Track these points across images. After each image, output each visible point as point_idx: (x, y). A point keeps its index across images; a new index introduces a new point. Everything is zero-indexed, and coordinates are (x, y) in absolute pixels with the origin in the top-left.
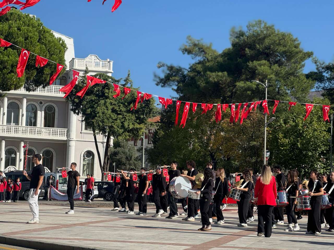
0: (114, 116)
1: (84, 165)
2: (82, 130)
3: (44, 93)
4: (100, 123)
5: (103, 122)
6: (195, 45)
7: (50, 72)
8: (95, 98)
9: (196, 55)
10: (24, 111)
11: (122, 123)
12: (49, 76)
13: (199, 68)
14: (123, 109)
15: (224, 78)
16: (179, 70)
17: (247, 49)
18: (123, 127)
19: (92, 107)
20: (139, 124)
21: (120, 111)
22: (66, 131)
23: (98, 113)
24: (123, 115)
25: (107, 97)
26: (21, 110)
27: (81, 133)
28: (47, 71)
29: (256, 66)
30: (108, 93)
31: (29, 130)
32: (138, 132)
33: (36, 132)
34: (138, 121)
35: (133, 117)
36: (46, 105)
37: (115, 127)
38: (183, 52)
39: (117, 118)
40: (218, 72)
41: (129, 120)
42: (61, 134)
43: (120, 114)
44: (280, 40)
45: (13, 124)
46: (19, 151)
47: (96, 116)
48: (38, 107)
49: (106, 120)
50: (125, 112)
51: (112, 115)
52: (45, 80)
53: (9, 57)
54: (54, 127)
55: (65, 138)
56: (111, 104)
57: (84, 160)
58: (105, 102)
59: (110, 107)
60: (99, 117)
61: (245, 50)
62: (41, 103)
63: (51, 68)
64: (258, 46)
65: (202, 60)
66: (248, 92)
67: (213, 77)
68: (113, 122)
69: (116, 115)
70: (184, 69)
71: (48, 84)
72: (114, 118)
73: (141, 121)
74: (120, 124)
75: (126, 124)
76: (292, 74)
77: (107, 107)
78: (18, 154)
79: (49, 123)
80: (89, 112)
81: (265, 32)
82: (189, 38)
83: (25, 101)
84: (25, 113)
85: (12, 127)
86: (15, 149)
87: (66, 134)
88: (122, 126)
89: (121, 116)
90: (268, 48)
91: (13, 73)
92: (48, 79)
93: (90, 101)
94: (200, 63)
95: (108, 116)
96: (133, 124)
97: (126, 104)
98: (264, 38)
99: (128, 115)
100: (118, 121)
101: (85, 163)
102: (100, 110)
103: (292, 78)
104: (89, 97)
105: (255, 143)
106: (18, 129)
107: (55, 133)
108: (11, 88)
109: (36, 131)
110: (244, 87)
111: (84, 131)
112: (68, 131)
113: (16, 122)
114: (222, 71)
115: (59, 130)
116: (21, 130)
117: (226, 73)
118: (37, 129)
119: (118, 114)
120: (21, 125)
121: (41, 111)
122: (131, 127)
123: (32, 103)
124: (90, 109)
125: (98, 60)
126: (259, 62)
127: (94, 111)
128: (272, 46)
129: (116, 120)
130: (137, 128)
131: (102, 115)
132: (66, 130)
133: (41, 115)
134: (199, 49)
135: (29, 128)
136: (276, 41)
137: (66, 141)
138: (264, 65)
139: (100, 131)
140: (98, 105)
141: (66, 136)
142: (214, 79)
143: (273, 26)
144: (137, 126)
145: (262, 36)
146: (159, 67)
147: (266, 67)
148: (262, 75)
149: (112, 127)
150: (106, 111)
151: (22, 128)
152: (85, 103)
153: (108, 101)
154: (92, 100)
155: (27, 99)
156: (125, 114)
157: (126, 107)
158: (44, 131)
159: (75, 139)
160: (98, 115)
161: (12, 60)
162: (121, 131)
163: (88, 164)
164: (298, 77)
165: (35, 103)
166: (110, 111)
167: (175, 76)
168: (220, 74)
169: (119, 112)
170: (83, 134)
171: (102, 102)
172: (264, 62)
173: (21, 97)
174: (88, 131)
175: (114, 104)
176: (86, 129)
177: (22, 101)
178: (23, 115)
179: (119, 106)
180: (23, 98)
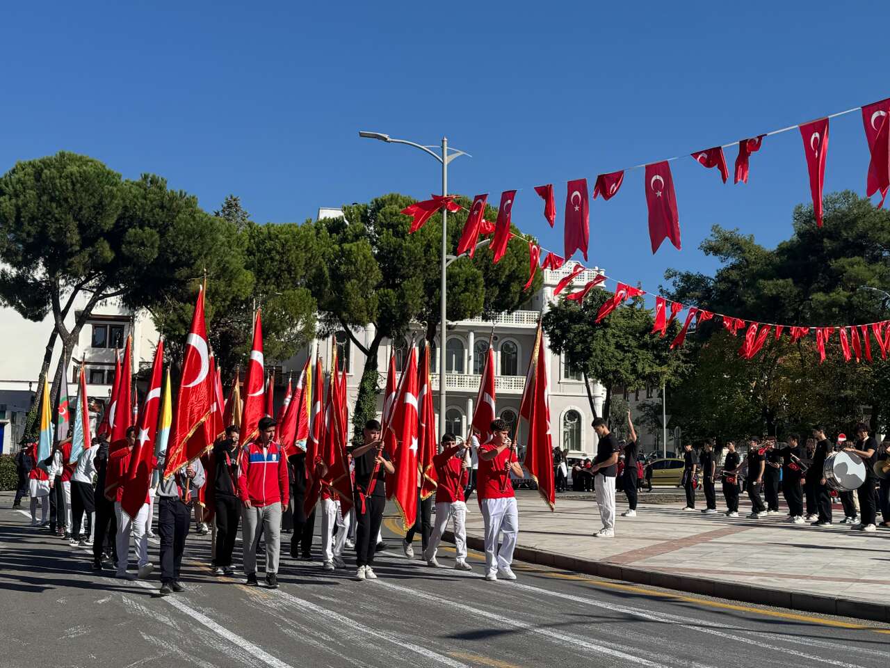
0: (619, 355)
1: (565, 432)
2: (560, 379)
3: (500, 323)
4: (598, 366)
5: (603, 364)
6: (726, 239)
7: (519, 289)
8: (587, 326)
9: (728, 255)
10: (470, 351)
11: (633, 365)
12: (518, 295)
13: (734, 275)
14: (634, 343)
15: (788, 289)
16: (701, 280)
17: (825, 240)
18: (634, 371)
19: (584, 342)
20: (660, 365)
21: (629, 346)
23: (595, 350)
24: (634, 353)
25: (607, 326)
26: (466, 350)
27: (559, 383)
28: (515, 287)
29: (844, 267)
30: (609, 319)
32: (658, 378)
34: (658, 361)
35: (650, 356)
36: (503, 341)
37: (623, 371)
38: (705, 251)
39: (624, 358)
40: (778, 279)
41: (643, 360)
43: (629, 351)
44: (882, 222)
45: (454, 372)
46: (466, 413)
47: (592, 356)
48: (492, 346)
49: (606, 362)
50: (636, 347)
51: (616, 353)
52: (513, 301)
53: (460, 267)
54: (516, 375)
56: (613, 335)
57: (565, 425)
58: (605, 334)
59: (613, 341)
60: (596, 356)
61: (823, 242)
62: (496, 338)
63: (520, 282)
64: (844, 234)
65: (738, 262)
66: (834, 309)
67: (770, 287)
68: (618, 364)
69: (622, 354)
70: (708, 278)
71: (516, 308)
72: (619, 358)
73: (663, 361)
74: (630, 367)
75: (639, 367)
77: (607, 341)
78: (464, 417)
79: (508, 369)
80: (580, 350)
81: (855, 211)
82: (715, 229)
83: (472, 336)
84: (472, 354)
85: (466, 377)
86: (460, 410)
88: (632, 370)
89: (630, 355)
90: (863, 236)
91: (468, 291)
92: (517, 300)
93: (580, 332)
94: (733, 267)
95: (610, 354)
96: (650, 366)
97: (637, 335)
98: (854, 221)
99: (641, 352)
100: (627, 362)
101: (566, 430)
102: (597, 345)
104: (577, 326)
105: (849, 392)
106: (463, 379)
107: (518, 385)
108: (466, 315)
110: (825, 301)
111: (563, 380)
113: (460, 369)
114: (783, 278)
116: (468, 380)
117: (790, 281)
119: (626, 352)
120: (468, 373)
121: (496, 350)
122: (648, 370)
123: (482, 338)
124: (580, 345)
126: (849, 260)
127: (588, 348)
128: (870, 233)
129: (622, 360)
130: (657, 373)
131: (600, 353)
133: (496, 357)
134: (732, 245)
136: (878, 224)
138: (858, 263)
139: (598, 379)
140: (593, 338)
142: (771, 290)
144: (657, 369)
145: (852, 217)
146: (668, 278)
147: (862, 267)
148: (855, 281)
149: (616, 371)
150: (607, 347)
151: (469, 377)
152: (572, 335)
153: (609, 331)
154: (582, 331)
155: (475, 333)
156: (637, 350)
157: (638, 339)
158: (503, 381)
159: (550, 393)
160: (594, 354)
161: (465, 272)
162: (632, 377)
163: (572, 431)
165: (486, 339)
166: (612, 348)
167: (694, 290)
168: (781, 282)
169: (626, 348)
170: (561, 385)
171: (600, 332)
172: (857, 259)
174: (569, 380)
175: (618, 336)
176: (566, 376)
177: (467, 339)
178: (469, 358)
179: (626, 339)
180: (469, 331)
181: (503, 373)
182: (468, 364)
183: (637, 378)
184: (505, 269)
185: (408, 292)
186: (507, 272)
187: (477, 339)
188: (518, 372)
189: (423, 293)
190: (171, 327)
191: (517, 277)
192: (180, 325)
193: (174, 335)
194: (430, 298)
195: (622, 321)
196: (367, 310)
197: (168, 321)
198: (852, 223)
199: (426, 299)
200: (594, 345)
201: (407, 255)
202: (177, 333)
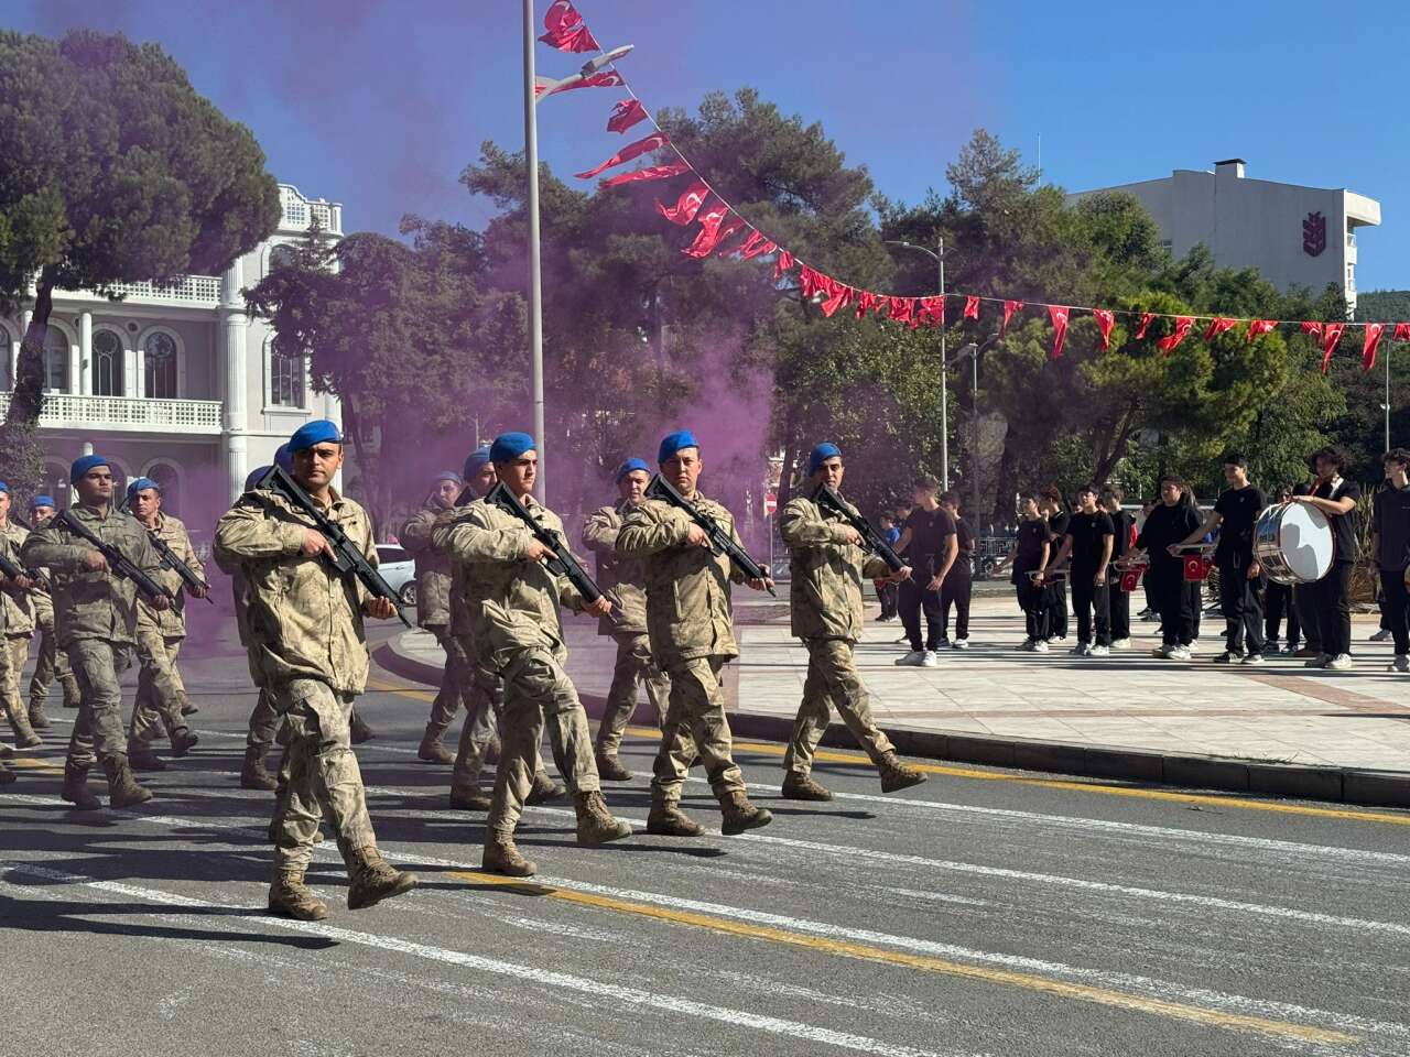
0: (419, 358)
2: (264, 406)
3: (145, 297)
4: (384, 379)
5: (392, 375)
6: (508, 167)
8: (355, 305)
9: (508, 196)
11: (443, 376)
14: (442, 338)
15: (655, 252)
18: (447, 388)
19: (353, 333)
20: (490, 379)
21: (433, 343)
22: (217, 408)
23: (377, 348)
24: (443, 355)
25: (395, 304)
26: (75, 350)
31: (107, 408)
33: (130, 414)
34: (485, 370)
35: (472, 361)
36: (147, 333)
37: (427, 389)
38: (471, 186)
39: (427, 365)
40: (638, 236)
41: (461, 367)
42: (205, 417)
43: (434, 352)
44: (801, 145)
47: (371, 358)
48: (125, 340)
49: (398, 370)
50: (446, 345)
51: (413, 355)
54: (175, 397)
55: (216, 429)
56: (406, 322)
58: (392, 318)
59: (407, 332)
60: (380, 359)
62: (133, 327)
64: (742, 160)
66: (739, 287)
67: (628, 247)
68: (418, 376)
69: (424, 356)
70: (474, 233)
72: (419, 365)
76: (846, 238)
77: (397, 331)
79: (161, 384)
80: (347, 348)
82: (487, 148)
83: (87, 320)
84: (88, 356)
87: (217, 417)
89: (438, 358)
90: (772, 166)
91: (160, 222)
93: (339, 315)
95: (403, 357)
97: (448, 322)
98: (757, 141)
99: (456, 353)
102: (379, 339)
103: (845, 247)
104: (338, 303)
106: (70, 404)
107: (184, 416)
109: (130, 409)
110: (722, 272)
112: (225, 409)
113: (65, 385)
115: (196, 406)
116: (85, 407)
118: (130, 404)
119: (431, 353)
120: (81, 392)
121: (135, 350)
122: (471, 387)
123: (107, 327)
124: (347, 339)
125: (297, 201)
128: (784, 163)
129: (424, 368)
131: (386, 353)
132: (217, 406)
133: (134, 365)
134: (517, 178)
135: (107, 403)
136: (795, 148)
137: (221, 436)
140: (371, 326)
141: (217, 423)
143: (774, 106)
149: (416, 389)
150: (398, 343)
151: (83, 401)
152: (327, 319)
153: (399, 313)
154: (346, 312)
155: (93, 316)
156: (448, 351)
157: (448, 331)
158: (153, 410)
159: (246, 431)
160: (376, 355)
164: (867, 245)
165: (114, 329)
166: (409, 343)
169: (430, 347)
170: (267, 416)
171: (384, 316)
172: (765, 204)
173: (75, 311)
174: (283, 407)
175: (415, 324)
176: (275, 401)
177: (78, 323)
178: (84, 365)
179: (428, 329)
180: (83, 312)
181: (149, 394)
182: (81, 377)
183: (453, 402)
184: (214, 184)
185: (36, 217)
186: (218, 190)
187: (99, 327)
188: (179, 393)
189: (66, 222)
191: (237, 203)
194: (80, 233)
195: (419, 295)
198: (751, 147)
199: (72, 233)
200: (374, 339)
201: (29, 139)
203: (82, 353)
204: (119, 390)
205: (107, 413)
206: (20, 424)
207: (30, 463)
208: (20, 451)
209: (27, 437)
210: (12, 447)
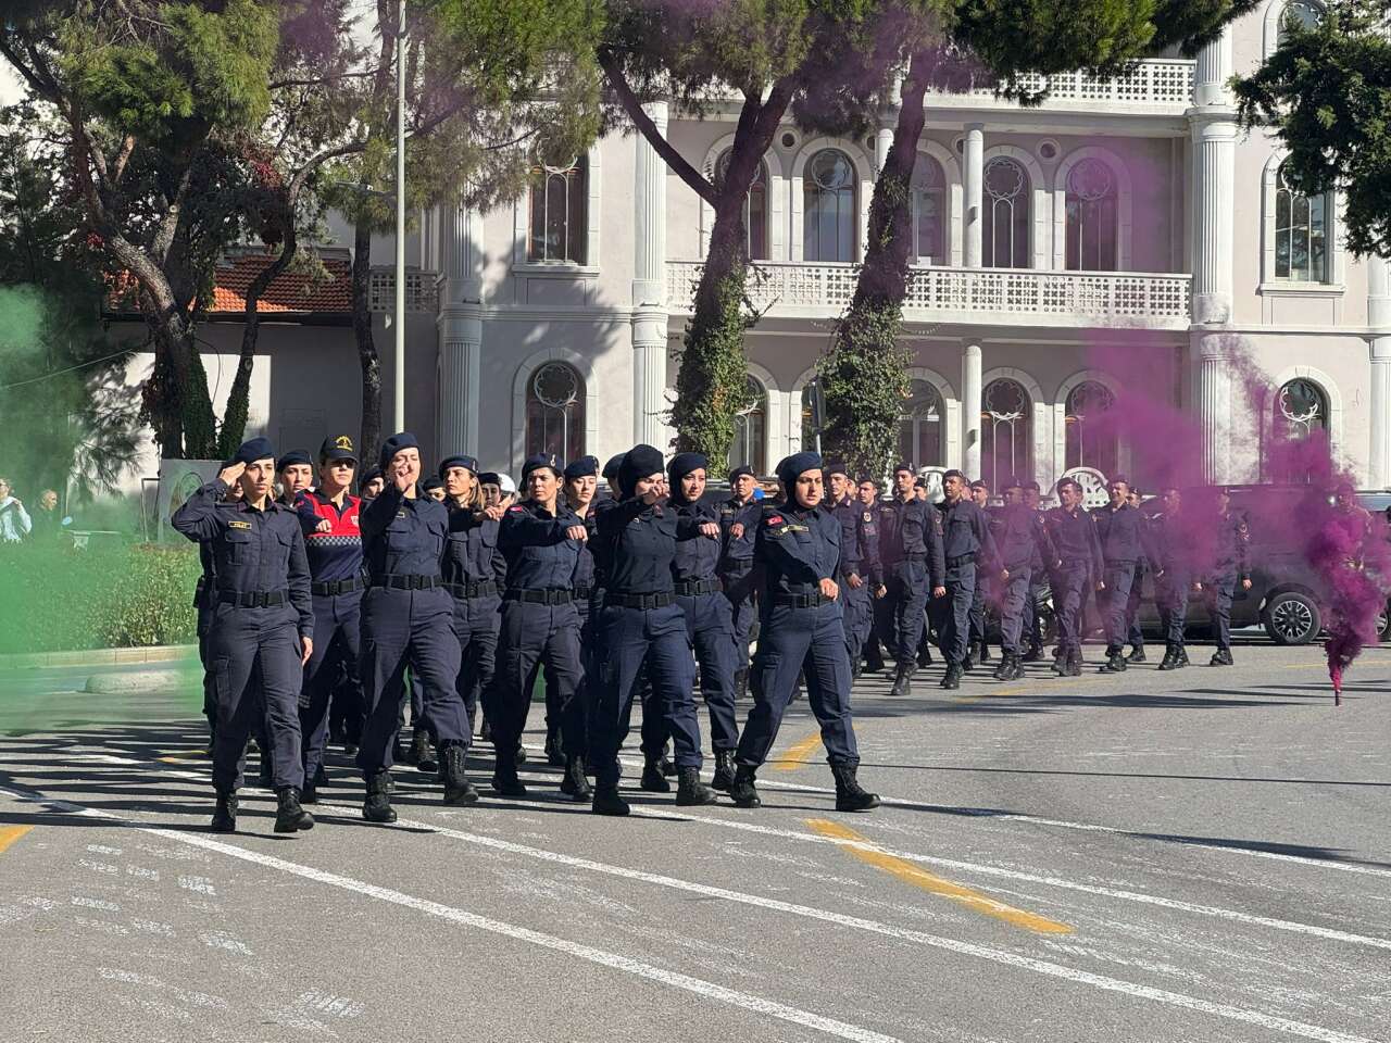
2: (1262, 281)
3: (1068, 99)
10: (971, 194)
22: (1183, 285)
26: (957, 192)
27: (1259, 292)
31: (1005, 288)
33: (1041, 297)
36: (1071, 160)
42: (1162, 302)
46: (960, 394)
48: (1035, 173)
54: (1113, 269)
55: (1180, 322)
62: (1048, 151)
78: (953, 406)
83: (977, 143)
86: (936, 381)
87: (1183, 302)
106: (947, 282)
107: (1130, 300)
109: (1041, 290)
111: (1272, 281)
112: (1195, 286)
113: (941, 250)
115: (1148, 284)
118: (1041, 281)
120: (965, 263)
121: (1051, 190)
123: (1007, 151)
132: (1182, 282)
133: (1049, 215)
135: (1005, 279)
137: (1188, 333)
141: (1183, 310)
151: (968, 277)
155: (985, 135)
158: (1078, 290)
159: (1231, 324)
165: (1018, 155)
170: (1267, 298)
173: (959, 126)
174: (1294, 281)
176: (1282, 271)
177: (962, 146)
178: (970, 216)
180: (970, 128)
181: (1072, 264)
182: (966, 233)
187: (996, 153)
188: (1120, 263)
190: (145, 89)
192: (174, 81)
193: (157, 115)
196: (769, 34)
197: (134, 68)
202: (167, 109)
203: (967, 196)
204: (1024, 259)
205: (1005, 296)
206: (873, 316)
207: (888, 380)
208: (872, 359)
209: (883, 338)
210: (861, 354)
